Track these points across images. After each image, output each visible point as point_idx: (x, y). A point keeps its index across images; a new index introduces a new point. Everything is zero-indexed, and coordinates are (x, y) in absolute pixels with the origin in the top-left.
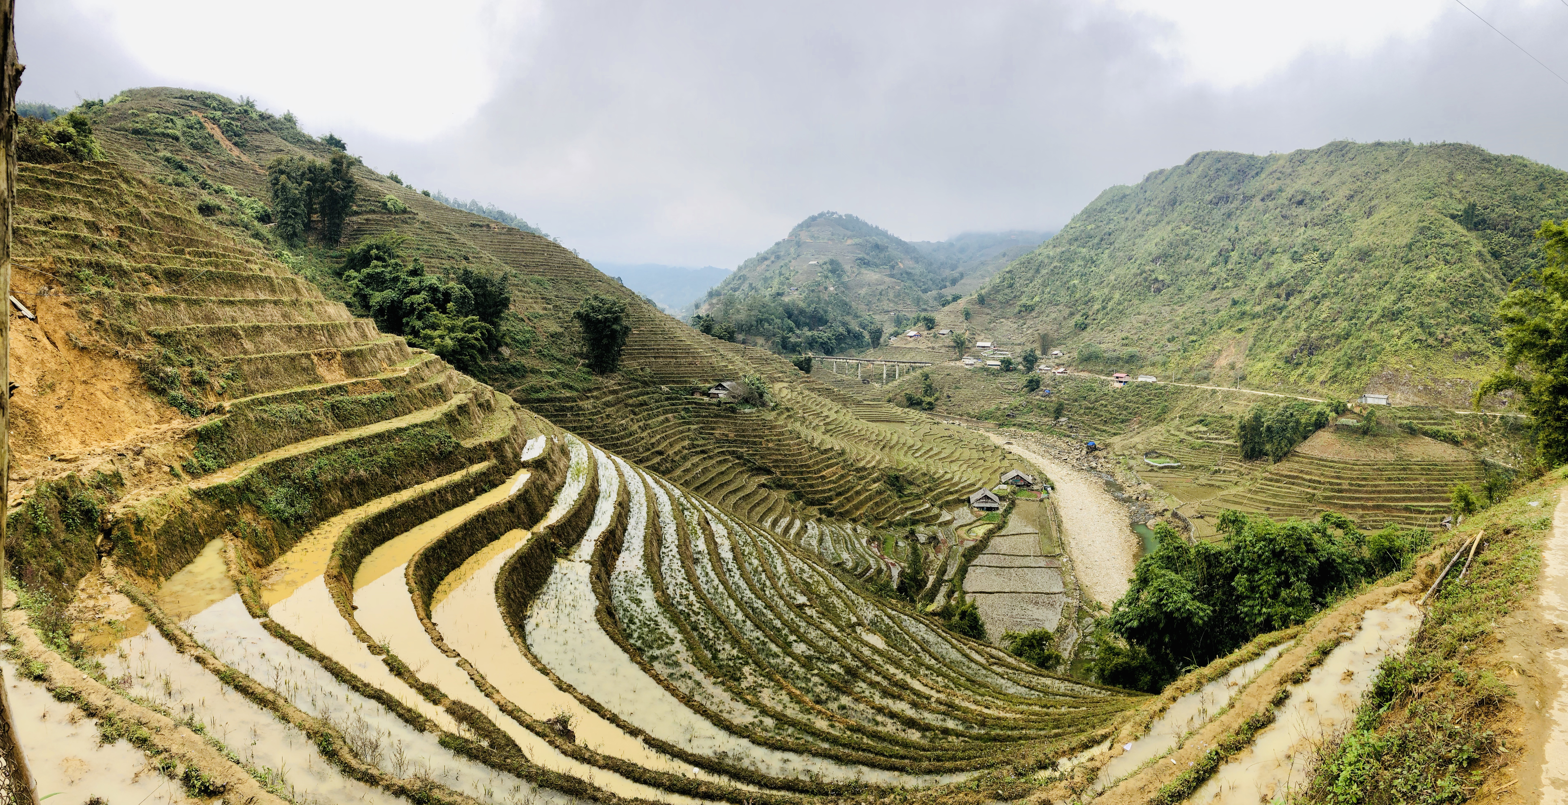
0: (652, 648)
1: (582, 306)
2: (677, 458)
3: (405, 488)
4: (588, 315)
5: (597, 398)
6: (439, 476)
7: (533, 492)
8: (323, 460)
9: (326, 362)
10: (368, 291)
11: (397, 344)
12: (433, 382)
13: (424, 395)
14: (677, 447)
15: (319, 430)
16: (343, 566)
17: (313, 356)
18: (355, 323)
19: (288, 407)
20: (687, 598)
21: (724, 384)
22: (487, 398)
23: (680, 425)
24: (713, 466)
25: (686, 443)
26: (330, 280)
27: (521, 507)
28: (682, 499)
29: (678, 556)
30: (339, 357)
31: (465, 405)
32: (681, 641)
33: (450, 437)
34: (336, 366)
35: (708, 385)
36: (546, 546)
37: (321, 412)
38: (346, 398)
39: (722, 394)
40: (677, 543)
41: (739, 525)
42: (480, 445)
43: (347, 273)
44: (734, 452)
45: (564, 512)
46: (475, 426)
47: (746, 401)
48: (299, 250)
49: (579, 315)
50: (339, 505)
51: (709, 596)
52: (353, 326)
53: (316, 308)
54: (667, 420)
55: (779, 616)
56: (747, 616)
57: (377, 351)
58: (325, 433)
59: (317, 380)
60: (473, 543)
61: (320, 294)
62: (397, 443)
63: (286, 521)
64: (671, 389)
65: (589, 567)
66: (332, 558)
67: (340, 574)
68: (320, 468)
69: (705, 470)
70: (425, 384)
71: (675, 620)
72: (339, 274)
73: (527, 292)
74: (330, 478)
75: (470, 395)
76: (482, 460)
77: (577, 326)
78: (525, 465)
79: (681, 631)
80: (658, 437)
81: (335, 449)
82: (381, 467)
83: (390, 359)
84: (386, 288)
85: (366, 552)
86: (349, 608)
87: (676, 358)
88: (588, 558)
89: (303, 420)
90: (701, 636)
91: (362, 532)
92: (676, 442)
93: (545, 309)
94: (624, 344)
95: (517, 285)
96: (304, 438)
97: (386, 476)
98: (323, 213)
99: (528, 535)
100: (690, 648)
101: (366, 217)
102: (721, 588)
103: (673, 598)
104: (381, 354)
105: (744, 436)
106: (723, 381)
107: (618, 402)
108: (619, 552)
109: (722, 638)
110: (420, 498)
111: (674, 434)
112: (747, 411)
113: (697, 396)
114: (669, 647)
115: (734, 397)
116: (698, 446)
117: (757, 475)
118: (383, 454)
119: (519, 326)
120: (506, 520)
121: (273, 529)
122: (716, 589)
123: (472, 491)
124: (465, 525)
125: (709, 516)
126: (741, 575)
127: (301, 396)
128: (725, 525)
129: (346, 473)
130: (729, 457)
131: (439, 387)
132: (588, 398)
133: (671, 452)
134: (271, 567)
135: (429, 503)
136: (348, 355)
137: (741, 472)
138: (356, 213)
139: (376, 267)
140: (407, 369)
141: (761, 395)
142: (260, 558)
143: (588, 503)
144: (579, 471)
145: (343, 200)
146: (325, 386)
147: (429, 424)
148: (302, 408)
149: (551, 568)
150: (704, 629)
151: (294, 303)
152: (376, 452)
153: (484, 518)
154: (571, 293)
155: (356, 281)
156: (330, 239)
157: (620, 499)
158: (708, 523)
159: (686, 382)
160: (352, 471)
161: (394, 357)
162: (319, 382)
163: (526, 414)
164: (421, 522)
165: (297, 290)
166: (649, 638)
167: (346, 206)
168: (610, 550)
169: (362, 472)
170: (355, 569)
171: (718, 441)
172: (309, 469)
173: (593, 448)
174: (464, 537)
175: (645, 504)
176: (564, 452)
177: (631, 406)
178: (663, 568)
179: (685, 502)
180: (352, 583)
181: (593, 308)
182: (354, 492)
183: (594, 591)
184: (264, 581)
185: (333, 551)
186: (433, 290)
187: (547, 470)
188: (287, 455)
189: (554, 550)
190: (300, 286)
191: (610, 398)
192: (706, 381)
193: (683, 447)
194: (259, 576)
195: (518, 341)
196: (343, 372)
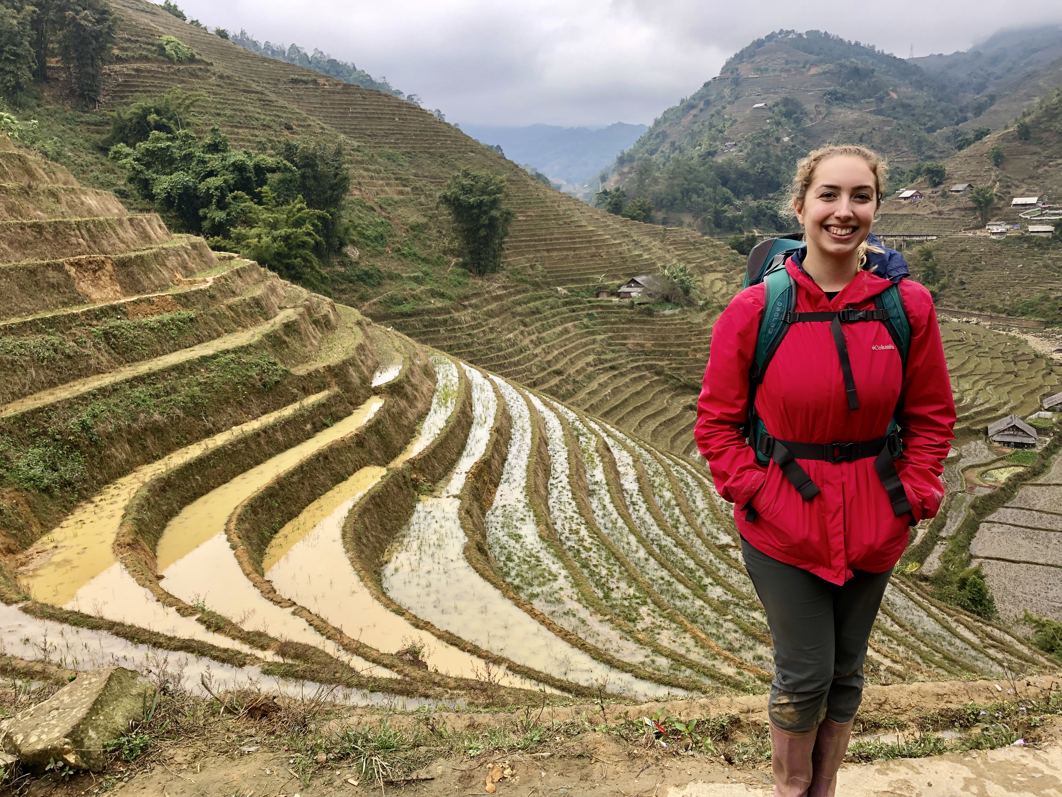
0: (531, 585)
1: (449, 187)
2: (579, 378)
3: (219, 431)
4: (457, 199)
5: (476, 307)
6: (264, 413)
7: (388, 422)
8: (99, 406)
9: (89, 275)
10: (149, 174)
11: (194, 246)
12: (247, 296)
13: (236, 313)
14: (580, 364)
15: (88, 367)
16: (140, 532)
17: (67, 267)
18: (131, 220)
19: (33, 340)
20: (577, 532)
21: (638, 279)
22: (324, 312)
23: (582, 336)
24: (626, 385)
25: (590, 358)
26: (90, 158)
27: (373, 441)
28: (577, 423)
29: (568, 487)
30: (109, 267)
31: (294, 322)
32: (566, 577)
33: (275, 364)
34: (105, 279)
35: (617, 282)
36: (405, 483)
37: (90, 343)
38: (125, 322)
39: (635, 293)
40: (567, 472)
41: (649, 452)
42: (317, 371)
43: (114, 148)
44: (651, 367)
45: (428, 443)
46: (310, 348)
47: (667, 299)
48: (28, 112)
49: (445, 199)
50: (127, 461)
51: (605, 531)
52: (127, 224)
53: (64, 198)
54: (566, 331)
55: (693, 556)
56: (651, 553)
57: (167, 256)
58: (98, 371)
59: (79, 300)
60: (313, 487)
61: (72, 178)
62: (202, 376)
63: (47, 490)
64: (570, 290)
65: (457, 502)
66: (122, 524)
67: (136, 541)
68: (95, 416)
69: (616, 391)
70: (237, 299)
71: (560, 556)
72: (104, 150)
73: (375, 171)
74: (110, 428)
75: (301, 310)
76: (320, 389)
77: (445, 214)
78: (377, 391)
79: (566, 567)
80: (556, 352)
81: (115, 390)
82: (184, 408)
83: (185, 268)
84: (176, 169)
85: (171, 514)
86: (153, 579)
87: (575, 249)
88: (457, 492)
89: (58, 356)
90: (592, 574)
91: (163, 490)
92: (578, 357)
93: (401, 193)
94: (506, 234)
95: (362, 162)
96: (64, 381)
97: (191, 419)
98: (66, 58)
99: (384, 471)
100: (576, 584)
101: (135, 66)
102: (620, 522)
103: (561, 534)
104: (172, 261)
105: (665, 346)
106: (637, 274)
107: (502, 311)
108: (496, 486)
109: (617, 575)
110: (239, 441)
111: (576, 348)
112: (667, 312)
113: (604, 297)
114: (552, 583)
115: (650, 295)
116: (606, 361)
117: (683, 394)
118: (184, 391)
119: (369, 218)
120: (356, 457)
121: (28, 502)
122: (614, 523)
123: (309, 427)
124: (301, 466)
125: (610, 442)
126: (648, 509)
127: (52, 323)
128: (631, 452)
129: (135, 420)
130: (646, 373)
131: (257, 302)
132: (465, 307)
133: (572, 371)
134: (31, 550)
135: (253, 446)
136: (122, 264)
137: (662, 392)
138: (119, 60)
139: (158, 139)
140: (210, 280)
141: (687, 291)
142: (11, 541)
143: (457, 431)
144: (447, 395)
145: (96, 38)
146: (91, 307)
147: (245, 349)
148: (55, 339)
149: (413, 508)
150: (595, 566)
151: (25, 192)
152: (174, 390)
153: (326, 458)
154: (435, 169)
155: (130, 159)
156: (82, 96)
157: (498, 424)
158: (608, 449)
159: (588, 280)
160: (142, 416)
161: (191, 265)
162: (82, 302)
163: (378, 330)
164: (244, 470)
165: (30, 173)
166: (529, 576)
167: (102, 48)
168: (485, 483)
169: (157, 416)
170: (157, 535)
171: (632, 353)
172: (74, 420)
173: (466, 367)
174: (301, 482)
175: (529, 430)
176: (429, 373)
177: (520, 315)
178: (550, 502)
179: (581, 427)
180: (154, 551)
181: (463, 188)
182: (149, 443)
183: (463, 527)
184: (22, 569)
185: (124, 516)
186: (239, 168)
187: (405, 396)
188: (39, 404)
189: (416, 485)
190: (34, 166)
191: (494, 306)
192: (615, 277)
193: (588, 364)
194: (13, 564)
195: (368, 238)
196: (118, 288)
